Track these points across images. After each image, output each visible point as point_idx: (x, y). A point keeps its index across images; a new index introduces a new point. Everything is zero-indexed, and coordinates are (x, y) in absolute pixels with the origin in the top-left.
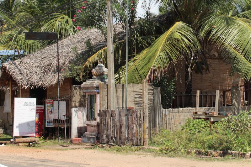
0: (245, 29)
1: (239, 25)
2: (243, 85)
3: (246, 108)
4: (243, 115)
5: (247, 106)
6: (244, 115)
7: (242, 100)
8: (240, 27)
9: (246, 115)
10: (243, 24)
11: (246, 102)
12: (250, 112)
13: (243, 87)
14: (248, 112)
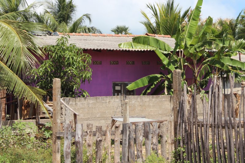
0: (8, 32)
1: (2, 28)
2: (5, 97)
3: (9, 123)
4: (5, 130)
5: (9, 121)
6: (7, 130)
7: (3, 114)
8: (4, 30)
9: (8, 130)
10: (7, 27)
11: (8, 116)
12: (13, 127)
13: (4, 99)
14: (10, 127)
